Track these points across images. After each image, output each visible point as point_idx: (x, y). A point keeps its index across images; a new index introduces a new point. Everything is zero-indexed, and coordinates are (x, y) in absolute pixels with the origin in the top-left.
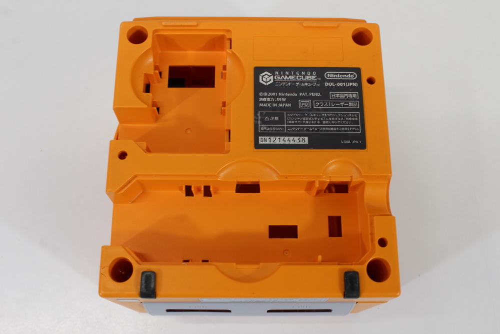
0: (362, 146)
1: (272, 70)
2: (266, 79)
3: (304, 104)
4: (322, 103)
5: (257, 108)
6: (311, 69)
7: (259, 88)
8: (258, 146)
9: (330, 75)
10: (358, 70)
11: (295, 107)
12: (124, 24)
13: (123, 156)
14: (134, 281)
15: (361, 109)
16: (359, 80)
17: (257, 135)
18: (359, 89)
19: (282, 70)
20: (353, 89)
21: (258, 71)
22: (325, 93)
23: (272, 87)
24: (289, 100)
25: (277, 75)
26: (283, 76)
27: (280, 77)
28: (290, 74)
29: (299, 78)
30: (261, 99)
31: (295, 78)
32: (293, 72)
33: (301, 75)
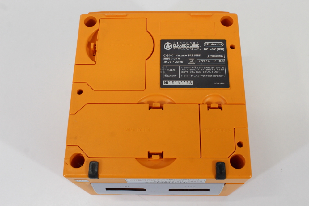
0: (227, 86)
1: (171, 41)
2: (168, 46)
3: (191, 61)
4: (202, 61)
5: (162, 64)
6: (195, 41)
7: (163, 52)
8: (162, 86)
9: (207, 44)
10: (224, 41)
11: (185, 63)
12: (82, 16)
13: (80, 92)
14: (85, 168)
15: (226, 64)
16: (225, 47)
17: (162, 79)
18: (225, 52)
19: (178, 41)
20: (221, 52)
21: (163, 42)
22: (204, 55)
23: (172, 51)
24: (182, 59)
25: (174, 44)
26: (178, 45)
27: (177, 45)
28: (183, 44)
29: (188, 46)
30: (165, 59)
31: (186, 46)
32: (184, 42)
33: (189, 44)
